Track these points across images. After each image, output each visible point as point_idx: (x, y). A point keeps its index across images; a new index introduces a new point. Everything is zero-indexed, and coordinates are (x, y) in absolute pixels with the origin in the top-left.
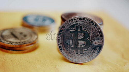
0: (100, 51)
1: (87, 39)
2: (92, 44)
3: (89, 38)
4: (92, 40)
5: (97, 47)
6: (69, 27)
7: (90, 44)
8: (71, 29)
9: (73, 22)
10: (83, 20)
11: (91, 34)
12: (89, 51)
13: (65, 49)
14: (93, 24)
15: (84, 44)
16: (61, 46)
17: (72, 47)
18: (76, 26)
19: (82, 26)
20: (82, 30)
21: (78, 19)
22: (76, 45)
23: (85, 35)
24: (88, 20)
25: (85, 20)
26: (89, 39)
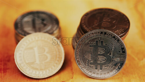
0: (121, 67)
1: (108, 54)
2: (113, 60)
3: (110, 53)
4: (113, 56)
5: (119, 63)
6: (89, 41)
7: (111, 60)
8: (90, 43)
9: (93, 36)
10: (105, 34)
11: (113, 50)
12: (109, 67)
13: (83, 63)
14: (115, 39)
16: (80, 60)
17: (91, 62)
18: (96, 40)
19: (103, 41)
20: (103, 45)
21: (99, 33)
22: (95, 60)
23: (106, 50)
24: (110, 35)
25: (107, 35)
26: (110, 55)
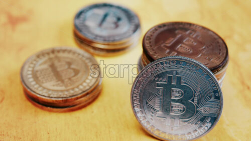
1: (189, 101)
2: (197, 111)
3: (194, 99)
4: (198, 104)
5: (208, 117)
6: (155, 77)
7: (194, 112)
8: (158, 80)
9: (163, 68)
12: (191, 123)
15: (182, 109)
18: (168, 75)
19: (180, 77)
20: (180, 83)
21: (173, 62)
22: (166, 110)
23: (186, 93)
24: (192, 66)
25: (188, 66)
26: (193, 102)
